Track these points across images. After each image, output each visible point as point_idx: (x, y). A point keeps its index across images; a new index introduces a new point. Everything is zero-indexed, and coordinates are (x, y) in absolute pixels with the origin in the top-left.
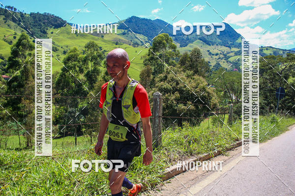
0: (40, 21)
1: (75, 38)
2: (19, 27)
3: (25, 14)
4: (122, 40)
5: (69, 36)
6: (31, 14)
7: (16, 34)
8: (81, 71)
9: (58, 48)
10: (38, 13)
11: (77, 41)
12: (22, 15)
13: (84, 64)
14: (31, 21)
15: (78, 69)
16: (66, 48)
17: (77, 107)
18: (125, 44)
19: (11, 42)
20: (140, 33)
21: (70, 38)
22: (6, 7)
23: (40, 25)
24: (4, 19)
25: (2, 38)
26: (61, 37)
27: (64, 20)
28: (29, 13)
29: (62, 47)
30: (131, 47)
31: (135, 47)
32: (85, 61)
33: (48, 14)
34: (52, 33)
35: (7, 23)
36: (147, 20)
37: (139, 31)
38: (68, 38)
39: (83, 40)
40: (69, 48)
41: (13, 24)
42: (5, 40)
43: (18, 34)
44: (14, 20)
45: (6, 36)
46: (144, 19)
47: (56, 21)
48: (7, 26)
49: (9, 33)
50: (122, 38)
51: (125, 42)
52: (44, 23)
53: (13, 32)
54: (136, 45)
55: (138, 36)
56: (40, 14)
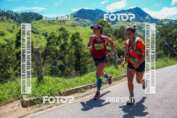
0: (27, 17)
1: (48, 25)
2: (15, 22)
3: (18, 14)
4: (76, 24)
5: (45, 25)
6: (22, 14)
7: (14, 26)
8: (58, 44)
9: (39, 32)
10: (26, 12)
11: (50, 27)
12: (16, 14)
13: (59, 41)
14: (22, 17)
15: (55, 43)
16: (44, 32)
17: (57, 65)
18: (78, 26)
19: (12, 31)
20: (86, 19)
21: (46, 25)
22: (7, 11)
23: (27, 19)
24: (6, 18)
25: (6, 29)
26: (40, 25)
27: (41, 15)
28: (21, 13)
29: (41, 32)
30: (82, 27)
31: (84, 27)
32: (59, 38)
33: (32, 12)
34: (35, 23)
35: (8, 20)
36: (90, 10)
37: (86, 17)
38: (44, 25)
39: (53, 26)
40: (45, 31)
41: (12, 20)
42: (8, 30)
43: (15, 26)
44: (12, 18)
45: (9, 28)
46: (88, 10)
47: (37, 16)
48: (8, 22)
49: (10, 26)
50: (76, 22)
51: (78, 25)
52: (30, 18)
53: (12, 25)
54: (85, 26)
55: (86, 20)
56: (27, 13)
